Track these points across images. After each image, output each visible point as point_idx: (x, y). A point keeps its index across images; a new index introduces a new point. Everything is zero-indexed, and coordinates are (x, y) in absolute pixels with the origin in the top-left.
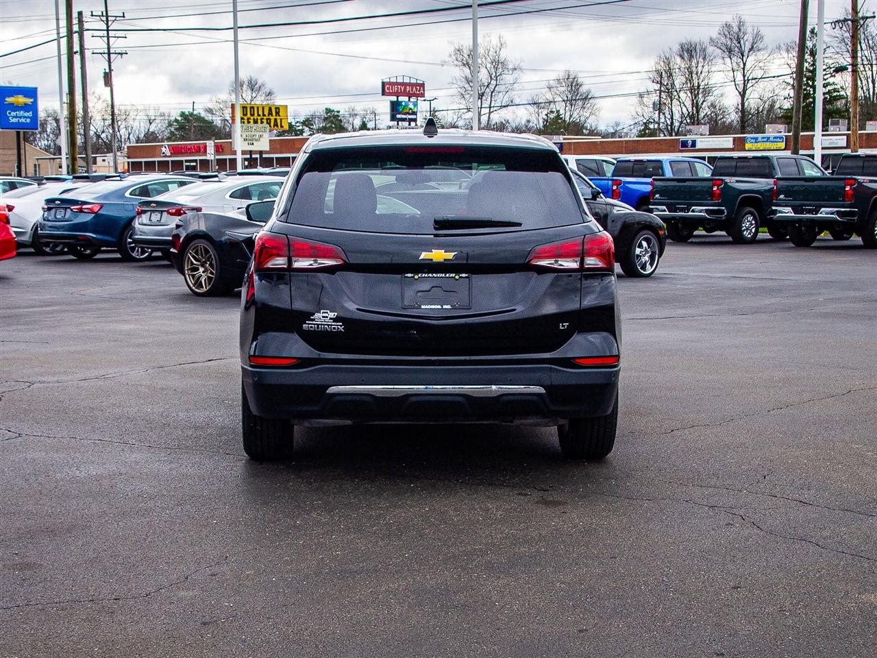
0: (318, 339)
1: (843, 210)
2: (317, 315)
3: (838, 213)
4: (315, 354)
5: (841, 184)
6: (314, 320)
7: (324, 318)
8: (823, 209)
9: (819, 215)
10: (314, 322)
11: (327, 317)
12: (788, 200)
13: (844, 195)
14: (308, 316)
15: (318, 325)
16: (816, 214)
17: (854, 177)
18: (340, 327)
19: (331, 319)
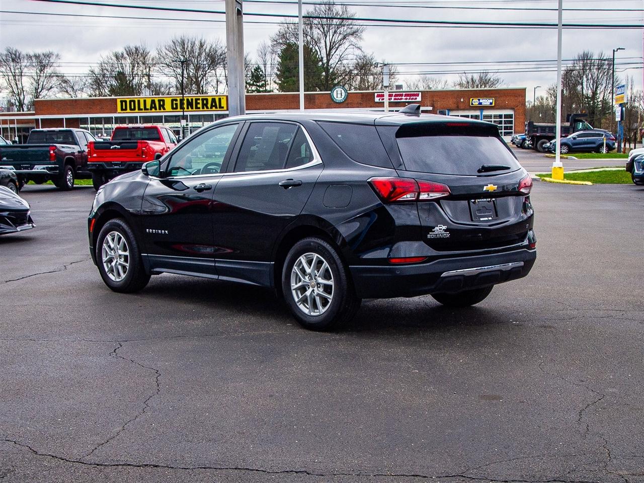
0: (437, 243)
1: (50, 166)
2: (437, 228)
3: (47, 168)
4: (434, 253)
5: (47, 149)
6: (434, 231)
7: (440, 230)
8: (36, 166)
9: (33, 170)
10: (434, 233)
11: (441, 229)
12: (9, 161)
13: (50, 157)
14: (431, 229)
15: (436, 234)
16: (32, 169)
17: (55, 144)
18: (447, 235)
19: (443, 230)
